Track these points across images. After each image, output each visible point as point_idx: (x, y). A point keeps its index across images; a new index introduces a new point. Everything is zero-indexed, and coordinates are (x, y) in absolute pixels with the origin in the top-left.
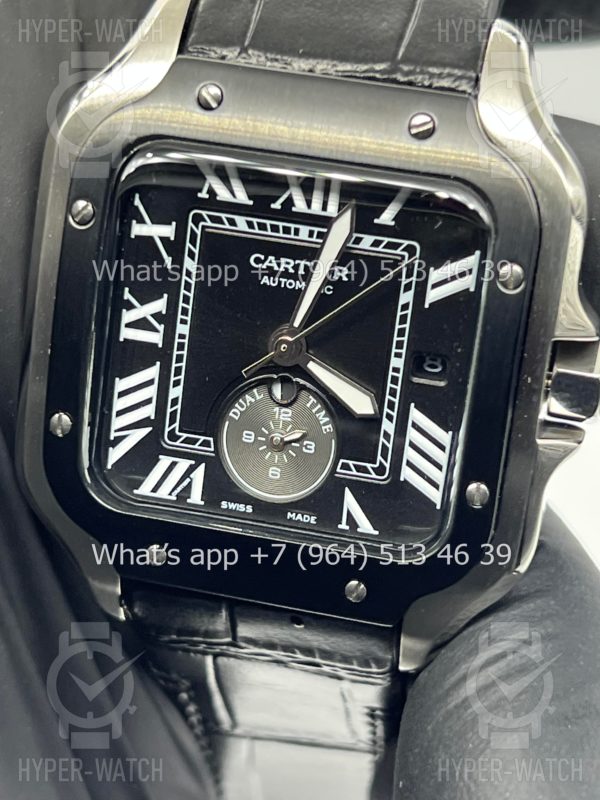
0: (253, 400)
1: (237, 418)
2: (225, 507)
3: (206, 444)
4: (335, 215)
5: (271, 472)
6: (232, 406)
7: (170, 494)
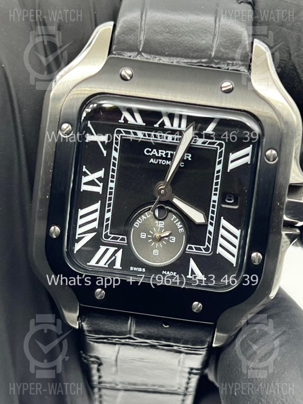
0: (145, 218)
1: (138, 227)
2: (132, 269)
3: (123, 239)
4: (185, 129)
5: (154, 252)
6: (135, 221)
7: (105, 264)
